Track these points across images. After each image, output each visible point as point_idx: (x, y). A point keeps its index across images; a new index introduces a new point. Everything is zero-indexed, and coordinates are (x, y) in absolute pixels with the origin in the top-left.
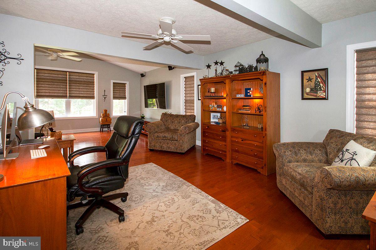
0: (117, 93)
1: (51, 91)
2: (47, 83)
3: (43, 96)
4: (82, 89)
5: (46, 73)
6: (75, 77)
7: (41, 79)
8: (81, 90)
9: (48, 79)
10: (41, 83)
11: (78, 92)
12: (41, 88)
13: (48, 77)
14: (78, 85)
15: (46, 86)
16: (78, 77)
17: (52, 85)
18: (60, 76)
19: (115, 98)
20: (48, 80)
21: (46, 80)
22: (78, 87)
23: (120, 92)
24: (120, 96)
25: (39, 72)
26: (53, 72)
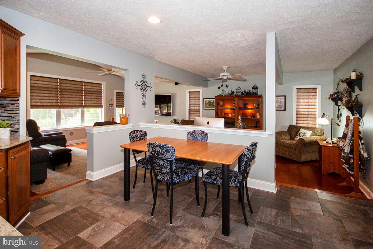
0: (118, 102)
1: (71, 101)
2: (68, 94)
3: (65, 106)
4: (93, 98)
5: (67, 84)
6: (88, 87)
7: (63, 89)
8: (92, 100)
9: (68, 89)
10: (64, 93)
11: (91, 102)
12: (64, 98)
13: (68, 88)
14: (91, 95)
15: (67, 96)
16: (90, 87)
17: (71, 95)
18: (78, 86)
19: (117, 106)
20: (69, 91)
21: (67, 91)
22: (90, 97)
23: (120, 101)
24: (120, 105)
25: (62, 82)
26: (72, 83)
